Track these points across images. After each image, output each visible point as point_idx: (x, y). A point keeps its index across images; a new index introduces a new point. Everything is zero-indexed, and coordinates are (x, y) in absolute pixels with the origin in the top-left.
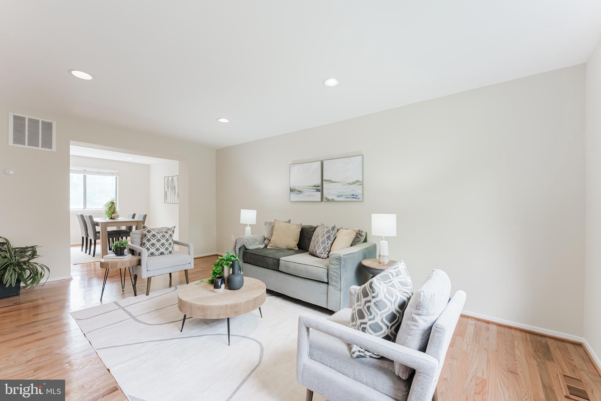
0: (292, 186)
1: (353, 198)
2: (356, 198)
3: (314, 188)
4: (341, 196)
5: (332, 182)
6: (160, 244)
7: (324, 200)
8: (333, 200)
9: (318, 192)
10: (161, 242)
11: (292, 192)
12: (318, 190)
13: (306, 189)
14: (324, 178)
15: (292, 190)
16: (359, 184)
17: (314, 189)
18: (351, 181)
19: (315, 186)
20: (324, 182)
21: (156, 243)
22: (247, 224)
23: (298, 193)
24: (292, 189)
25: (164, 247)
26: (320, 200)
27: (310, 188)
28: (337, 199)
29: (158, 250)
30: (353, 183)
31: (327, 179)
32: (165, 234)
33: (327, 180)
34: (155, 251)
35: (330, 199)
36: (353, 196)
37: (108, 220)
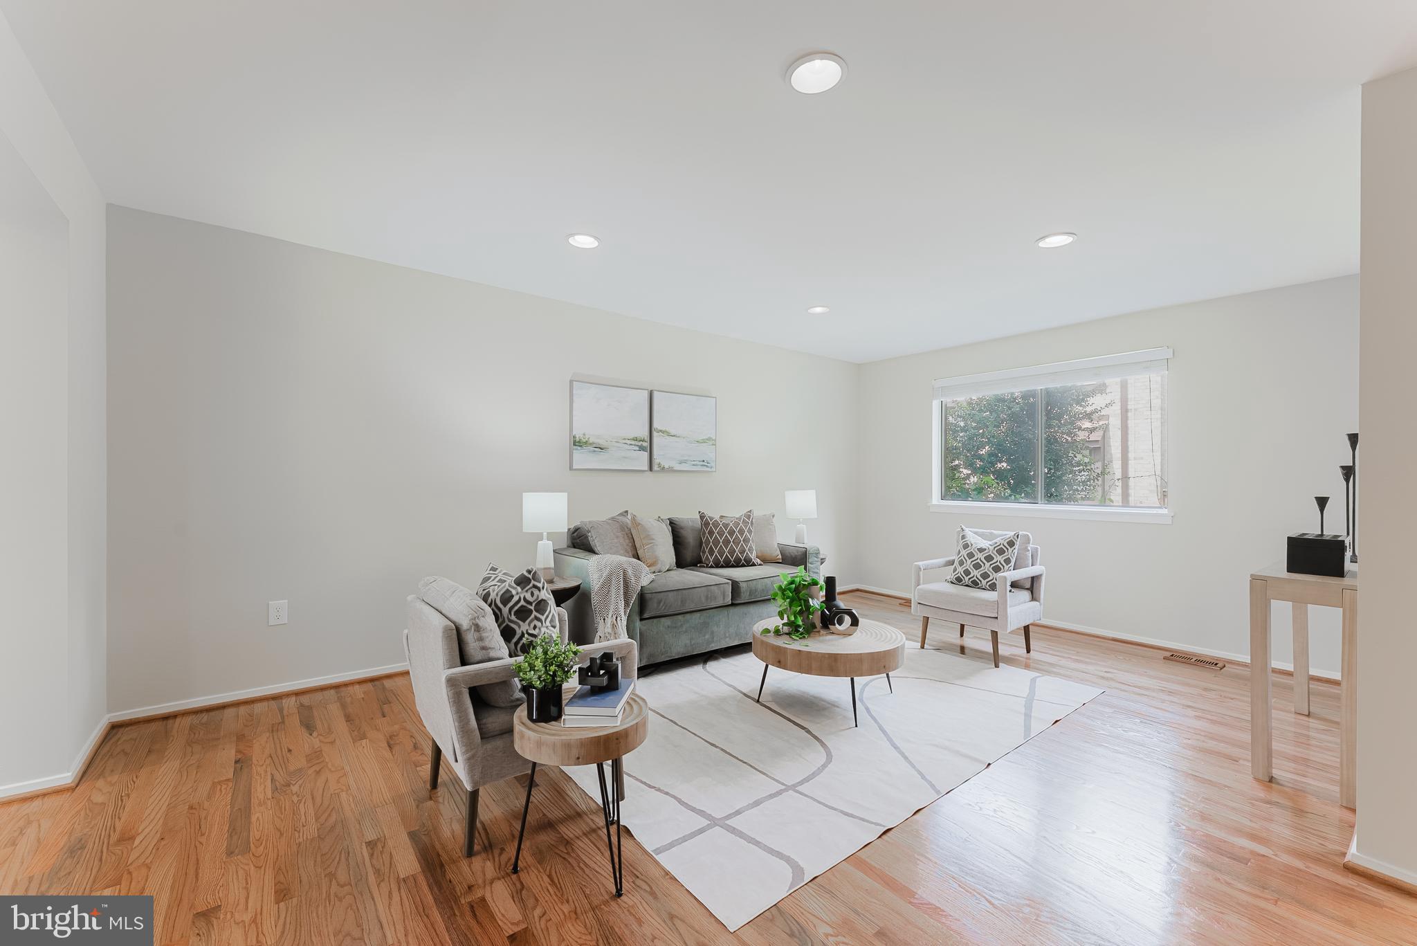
0: (578, 433)
1: (702, 465)
2: (707, 466)
3: (633, 442)
4: (685, 462)
5: (669, 435)
7: (655, 468)
8: (671, 470)
9: (642, 452)
11: (579, 448)
12: (642, 448)
13: (617, 444)
14: (655, 425)
15: (577, 443)
16: (711, 443)
17: (635, 445)
18: (700, 439)
19: (635, 439)
20: (655, 434)
22: (542, 533)
23: (594, 451)
24: (577, 439)
26: (646, 467)
27: (624, 441)
28: (677, 467)
30: (704, 441)
31: (659, 428)
33: (661, 431)
35: (666, 466)
36: (704, 463)
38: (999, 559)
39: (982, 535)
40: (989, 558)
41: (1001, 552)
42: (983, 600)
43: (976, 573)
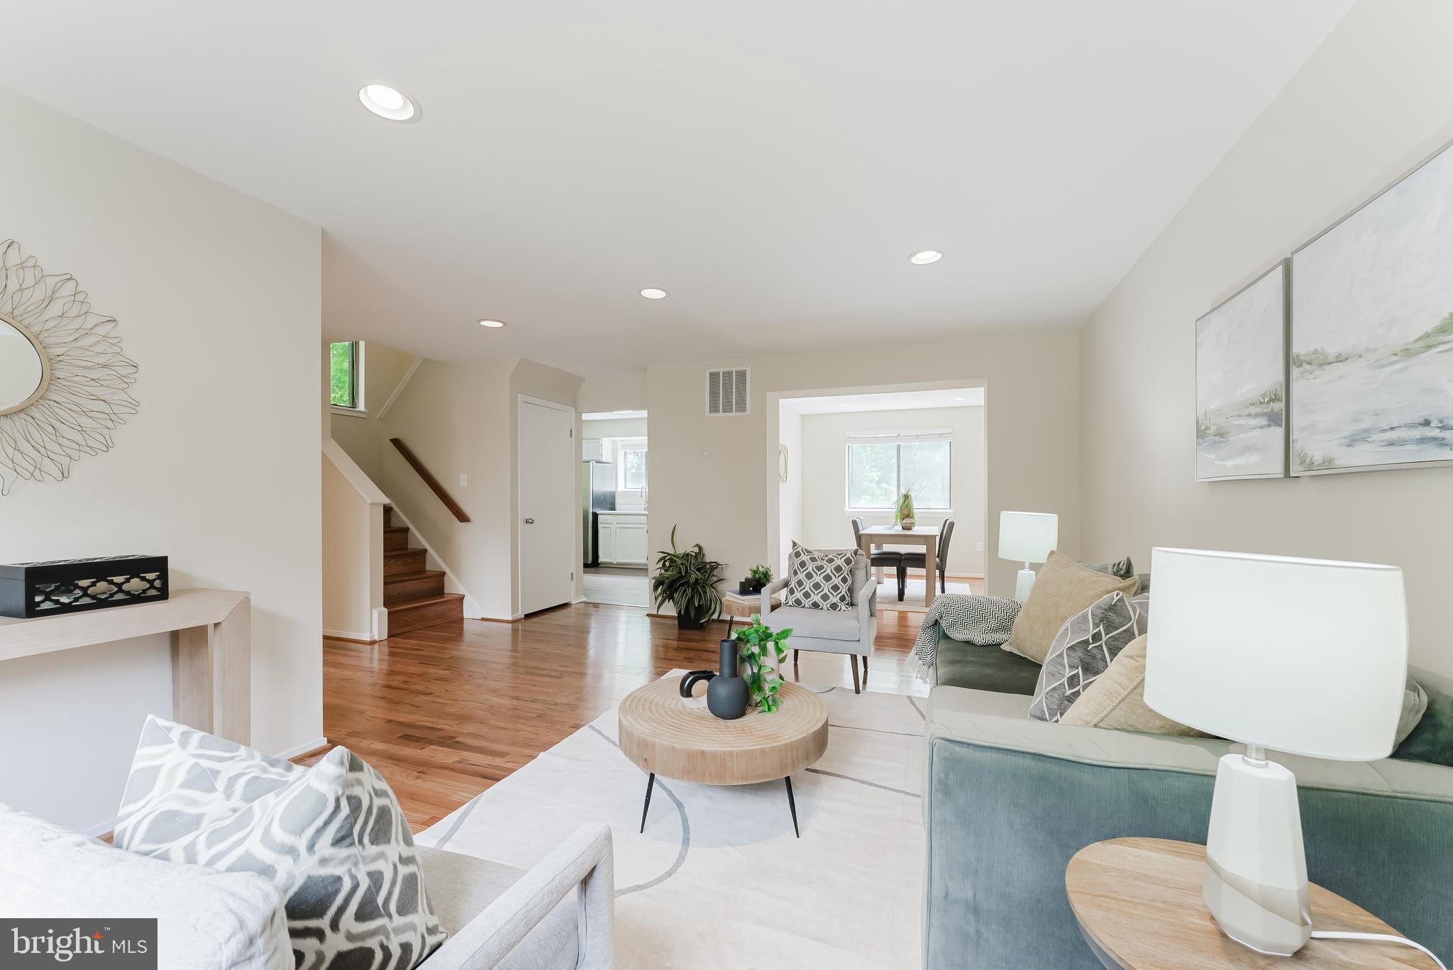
0: (1201, 415)
3: (1260, 409)
6: (830, 586)
7: (1296, 465)
8: (1329, 469)
10: (832, 581)
11: (1202, 441)
12: (1273, 419)
17: (1262, 415)
20: (1294, 372)
21: (823, 583)
22: (1024, 563)
24: (1200, 425)
25: (819, 593)
27: (1247, 410)
29: (825, 597)
30: (1427, 343)
32: (824, 563)
34: (820, 600)
37: (898, 529)
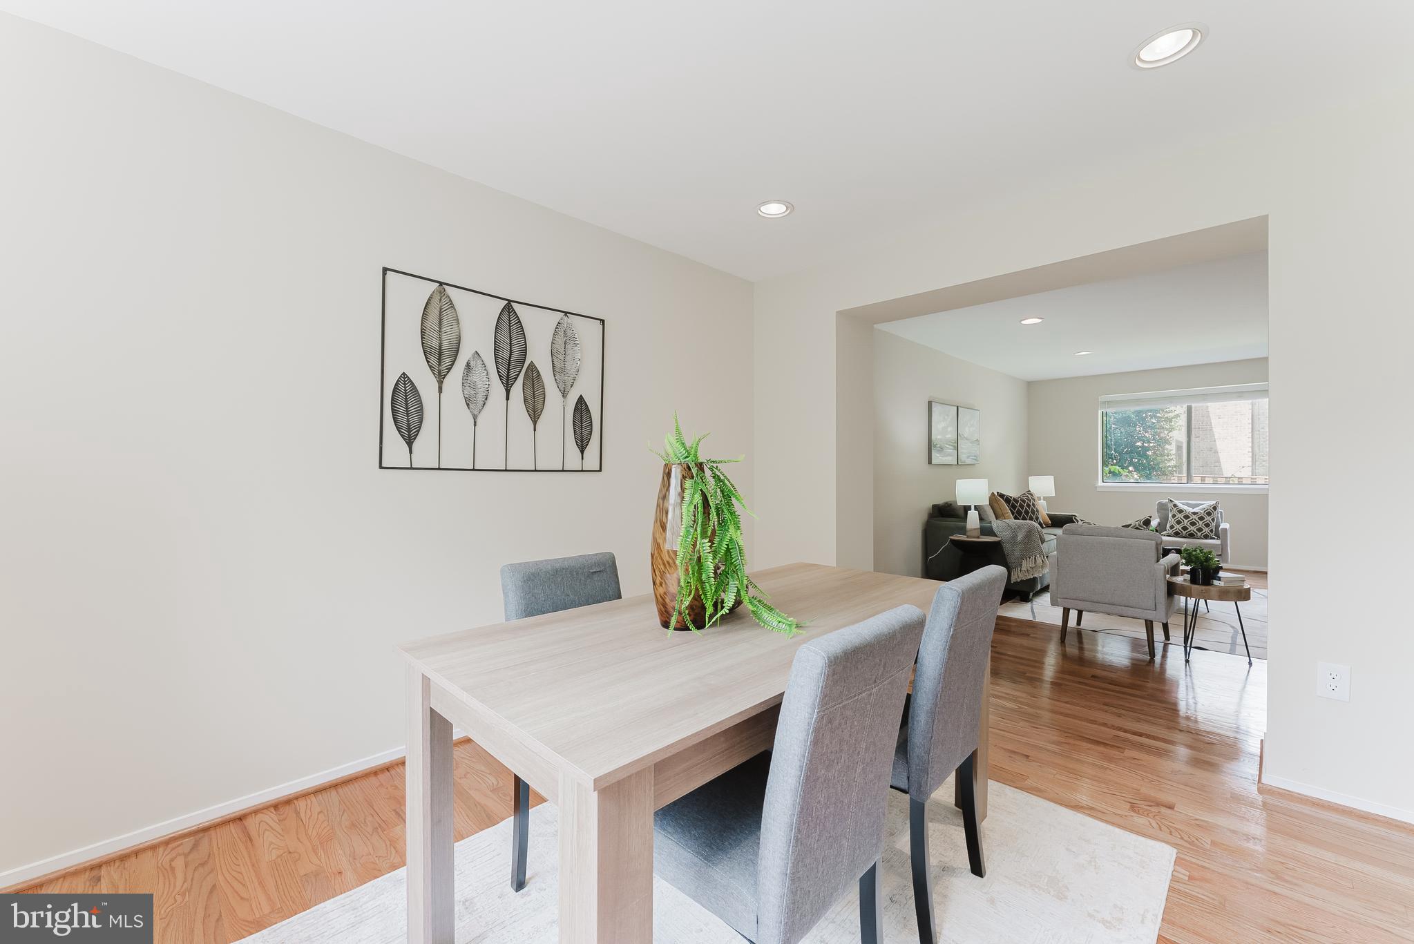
12: (955, 448)
38: (1208, 518)
39: (1188, 505)
40: (1201, 518)
41: (1209, 514)
42: (1210, 544)
43: (1192, 529)
